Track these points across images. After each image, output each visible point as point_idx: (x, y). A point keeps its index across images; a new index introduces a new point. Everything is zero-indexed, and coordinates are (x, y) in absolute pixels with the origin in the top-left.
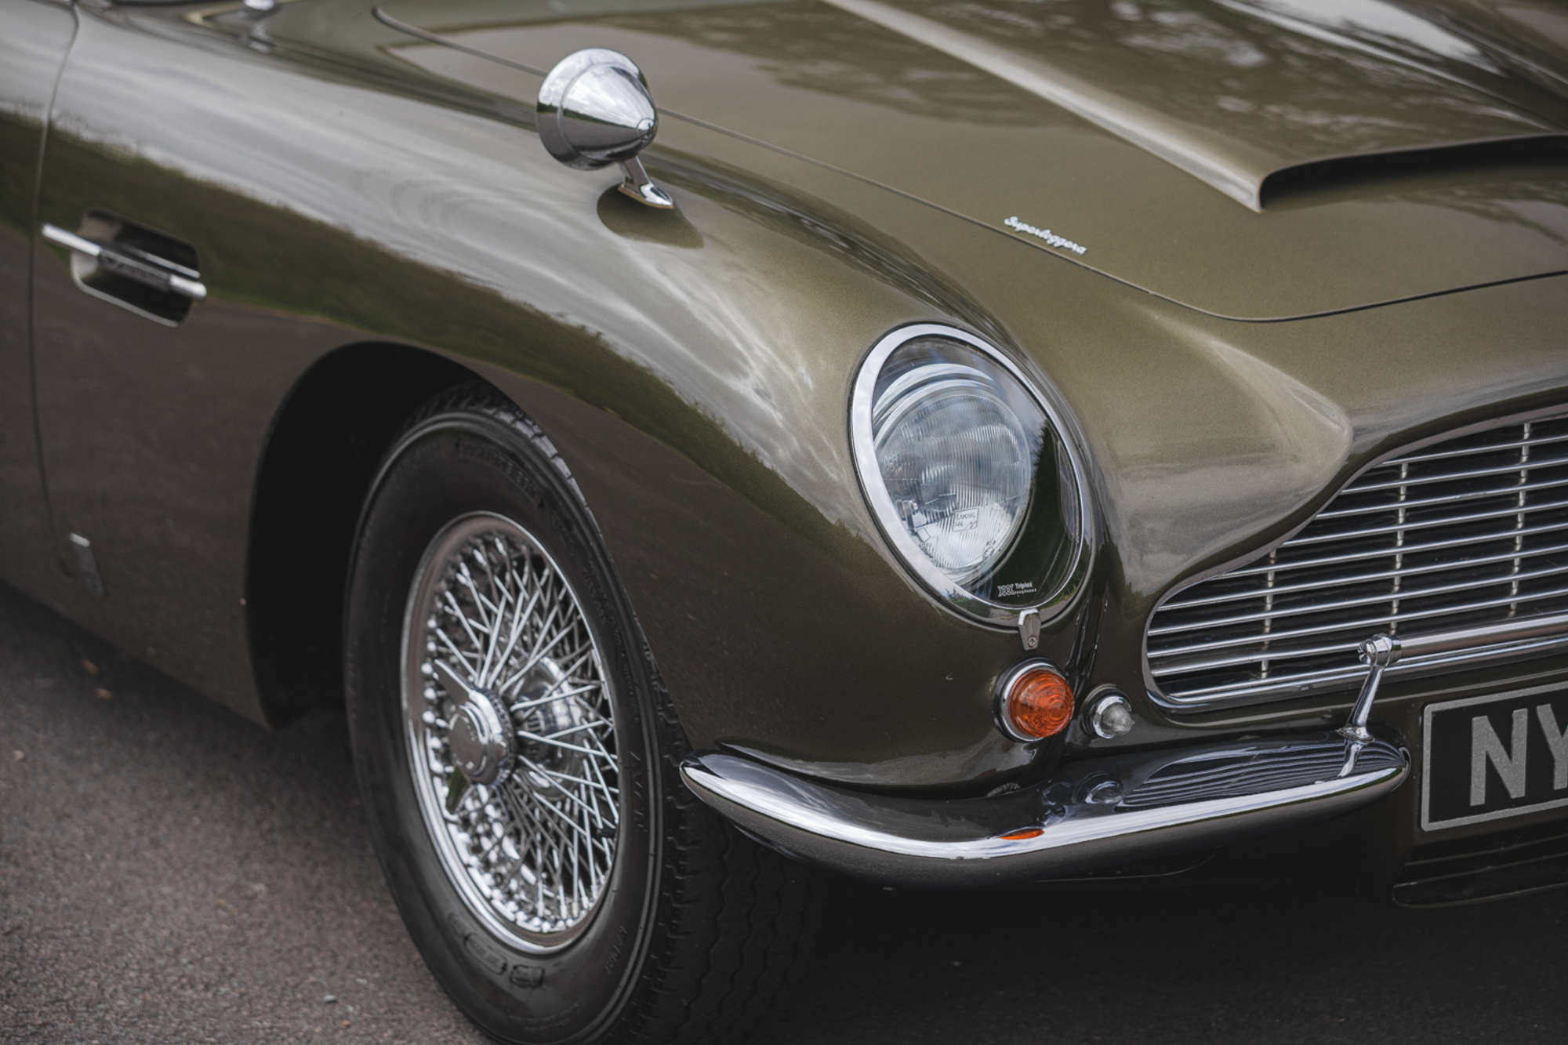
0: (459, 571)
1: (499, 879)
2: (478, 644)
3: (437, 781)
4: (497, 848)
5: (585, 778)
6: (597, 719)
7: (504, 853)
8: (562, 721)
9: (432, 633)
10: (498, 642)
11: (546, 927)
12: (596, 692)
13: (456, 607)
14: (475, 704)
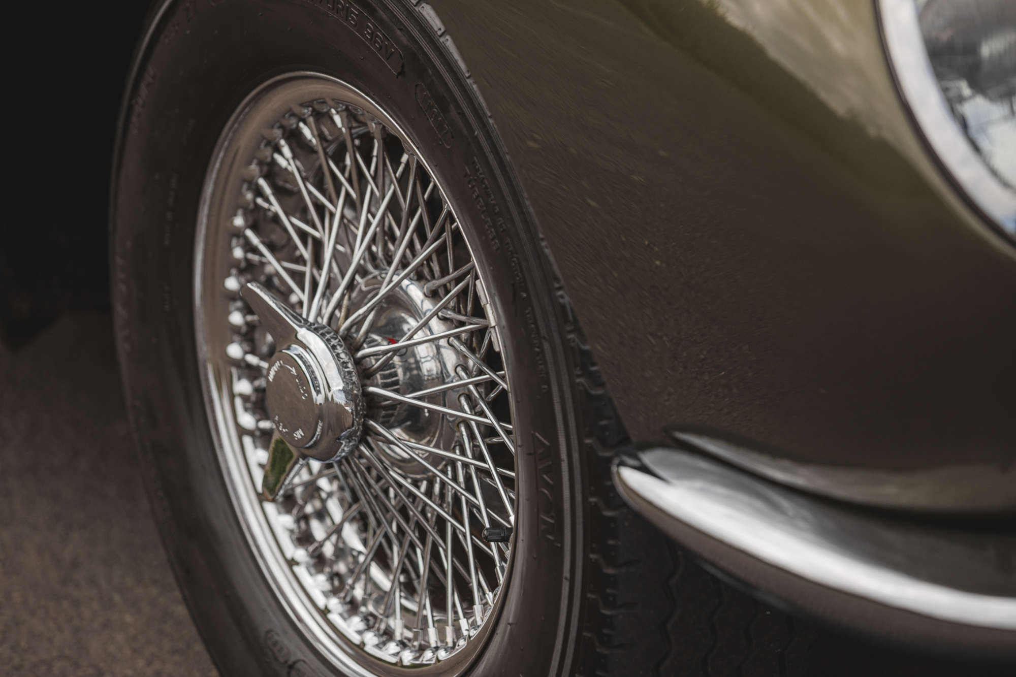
0: (278, 150)
1: (336, 583)
2: (307, 254)
3: (247, 440)
4: (334, 538)
5: (463, 453)
6: (481, 373)
7: (344, 542)
8: (429, 367)
9: (238, 234)
10: (335, 254)
11: (408, 657)
12: (482, 332)
13: (272, 199)
14: (305, 347)
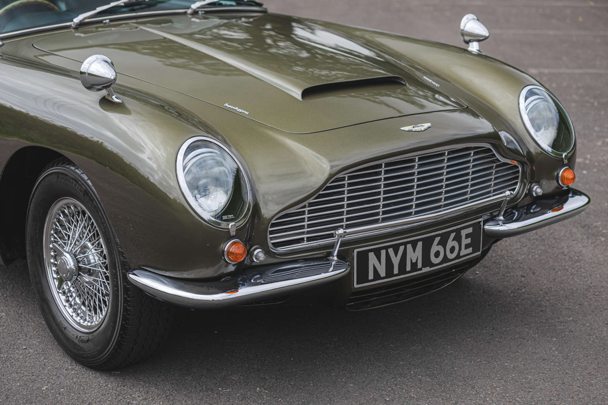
0: (60, 216)
1: (75, 310)
2: (66, 238)
3: (55, 280)
4: (74, 300)
5: (100, 278)
6: (103, 260)
7: (76, 302)
8: (92, 261)
9: (52, 235)
10: (72, 237)
11: (89, 324)
12: (102, 252)
13: (59, 227)
14: (66, 256)
